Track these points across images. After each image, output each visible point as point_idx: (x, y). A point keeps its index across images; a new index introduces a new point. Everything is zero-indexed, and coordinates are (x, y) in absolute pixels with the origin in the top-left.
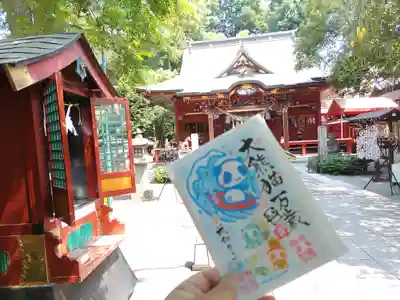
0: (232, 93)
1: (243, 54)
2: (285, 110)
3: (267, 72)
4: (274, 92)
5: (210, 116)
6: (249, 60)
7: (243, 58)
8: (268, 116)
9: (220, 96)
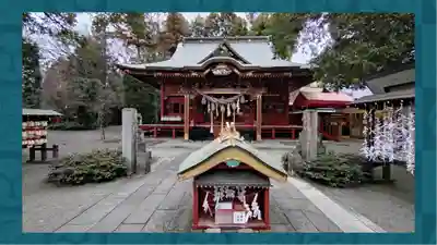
0: (207, 71)
1: (224, 45)
2: (259, 96)
3: (245, 63)
4: (250, 74)
6: (230, 50)
7: (224, 48)
8: (243, 101)
9: (194, 74)
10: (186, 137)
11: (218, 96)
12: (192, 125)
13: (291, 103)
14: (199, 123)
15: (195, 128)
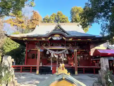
0: (50, 38)
1: (58, 26)
2: (76, 50)
3: (68, 35)
4: (71, 39)
5: (39, 50)
6: (61, 29)
8: (67, 52)
9: (43, 39)
10: (38, 72)
11: (55, 50)
12: (41, 65)
13: (92, 55)
14: (45, 64)
15: (42, 67)
